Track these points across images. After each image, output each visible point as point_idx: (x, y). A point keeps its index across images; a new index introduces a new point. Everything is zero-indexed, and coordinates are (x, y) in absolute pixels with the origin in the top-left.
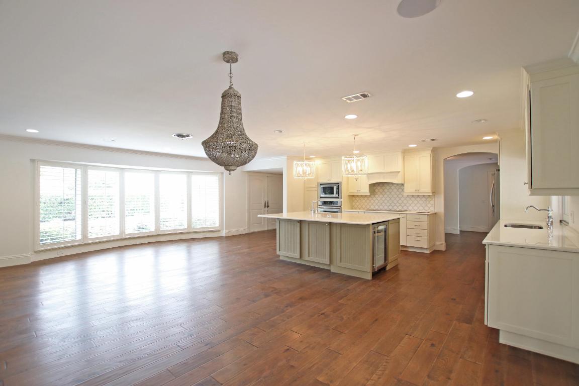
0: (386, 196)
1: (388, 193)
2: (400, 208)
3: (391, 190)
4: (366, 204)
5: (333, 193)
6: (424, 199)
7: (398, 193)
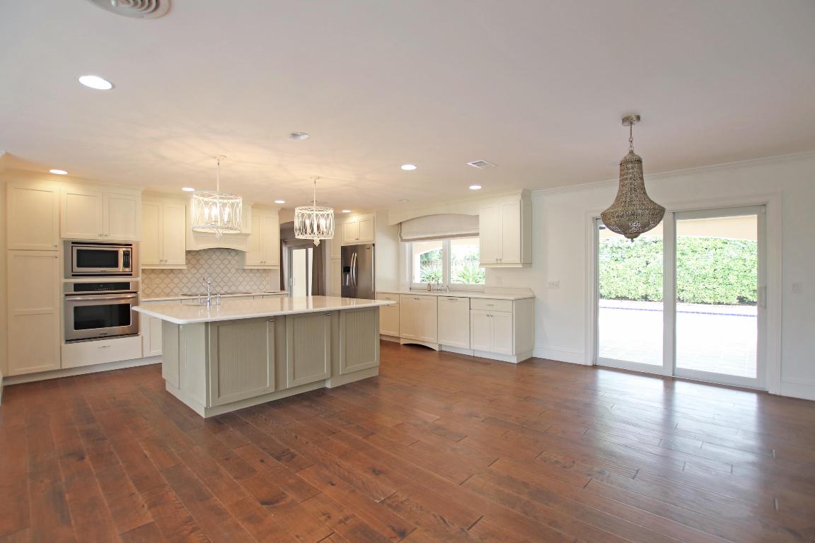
0: (202, 271)
1: (206, 266)
2: (226, 289)
3: (210, 262)
4: (162, 286)
5: (116, 265)
6: (258, 275)
7: (222, 266)
